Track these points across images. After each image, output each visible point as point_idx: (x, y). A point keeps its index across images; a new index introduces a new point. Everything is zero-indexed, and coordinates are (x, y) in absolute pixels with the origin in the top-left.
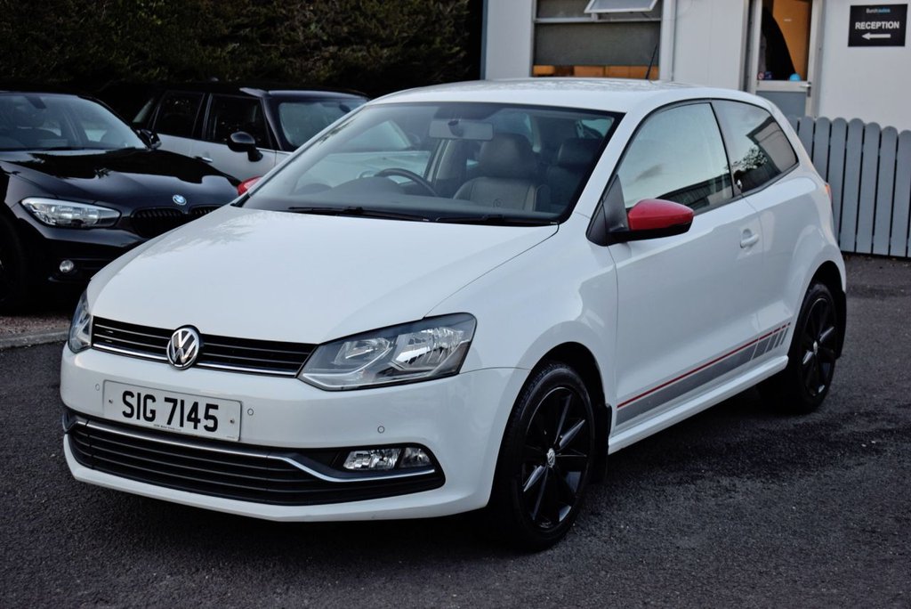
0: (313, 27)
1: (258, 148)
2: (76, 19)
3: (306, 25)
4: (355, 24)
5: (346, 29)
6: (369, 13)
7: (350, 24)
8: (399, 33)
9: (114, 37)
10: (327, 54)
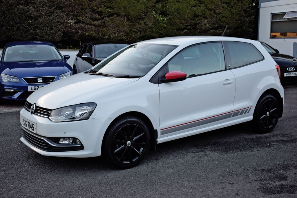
0: (207, 25)
2: (144, 26)
3: (205, 25)
4: (219, 24)
5: (216, 25)
6: (223, 21)
7: (218, 24)
8: (232, 26)
9: (154, 30)
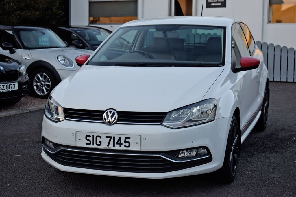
1: (13, 49)
3: (9, 3)
5: (23, 5)
7: (25, 3)
8: (42, 6)
10: (16, 14)
